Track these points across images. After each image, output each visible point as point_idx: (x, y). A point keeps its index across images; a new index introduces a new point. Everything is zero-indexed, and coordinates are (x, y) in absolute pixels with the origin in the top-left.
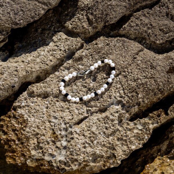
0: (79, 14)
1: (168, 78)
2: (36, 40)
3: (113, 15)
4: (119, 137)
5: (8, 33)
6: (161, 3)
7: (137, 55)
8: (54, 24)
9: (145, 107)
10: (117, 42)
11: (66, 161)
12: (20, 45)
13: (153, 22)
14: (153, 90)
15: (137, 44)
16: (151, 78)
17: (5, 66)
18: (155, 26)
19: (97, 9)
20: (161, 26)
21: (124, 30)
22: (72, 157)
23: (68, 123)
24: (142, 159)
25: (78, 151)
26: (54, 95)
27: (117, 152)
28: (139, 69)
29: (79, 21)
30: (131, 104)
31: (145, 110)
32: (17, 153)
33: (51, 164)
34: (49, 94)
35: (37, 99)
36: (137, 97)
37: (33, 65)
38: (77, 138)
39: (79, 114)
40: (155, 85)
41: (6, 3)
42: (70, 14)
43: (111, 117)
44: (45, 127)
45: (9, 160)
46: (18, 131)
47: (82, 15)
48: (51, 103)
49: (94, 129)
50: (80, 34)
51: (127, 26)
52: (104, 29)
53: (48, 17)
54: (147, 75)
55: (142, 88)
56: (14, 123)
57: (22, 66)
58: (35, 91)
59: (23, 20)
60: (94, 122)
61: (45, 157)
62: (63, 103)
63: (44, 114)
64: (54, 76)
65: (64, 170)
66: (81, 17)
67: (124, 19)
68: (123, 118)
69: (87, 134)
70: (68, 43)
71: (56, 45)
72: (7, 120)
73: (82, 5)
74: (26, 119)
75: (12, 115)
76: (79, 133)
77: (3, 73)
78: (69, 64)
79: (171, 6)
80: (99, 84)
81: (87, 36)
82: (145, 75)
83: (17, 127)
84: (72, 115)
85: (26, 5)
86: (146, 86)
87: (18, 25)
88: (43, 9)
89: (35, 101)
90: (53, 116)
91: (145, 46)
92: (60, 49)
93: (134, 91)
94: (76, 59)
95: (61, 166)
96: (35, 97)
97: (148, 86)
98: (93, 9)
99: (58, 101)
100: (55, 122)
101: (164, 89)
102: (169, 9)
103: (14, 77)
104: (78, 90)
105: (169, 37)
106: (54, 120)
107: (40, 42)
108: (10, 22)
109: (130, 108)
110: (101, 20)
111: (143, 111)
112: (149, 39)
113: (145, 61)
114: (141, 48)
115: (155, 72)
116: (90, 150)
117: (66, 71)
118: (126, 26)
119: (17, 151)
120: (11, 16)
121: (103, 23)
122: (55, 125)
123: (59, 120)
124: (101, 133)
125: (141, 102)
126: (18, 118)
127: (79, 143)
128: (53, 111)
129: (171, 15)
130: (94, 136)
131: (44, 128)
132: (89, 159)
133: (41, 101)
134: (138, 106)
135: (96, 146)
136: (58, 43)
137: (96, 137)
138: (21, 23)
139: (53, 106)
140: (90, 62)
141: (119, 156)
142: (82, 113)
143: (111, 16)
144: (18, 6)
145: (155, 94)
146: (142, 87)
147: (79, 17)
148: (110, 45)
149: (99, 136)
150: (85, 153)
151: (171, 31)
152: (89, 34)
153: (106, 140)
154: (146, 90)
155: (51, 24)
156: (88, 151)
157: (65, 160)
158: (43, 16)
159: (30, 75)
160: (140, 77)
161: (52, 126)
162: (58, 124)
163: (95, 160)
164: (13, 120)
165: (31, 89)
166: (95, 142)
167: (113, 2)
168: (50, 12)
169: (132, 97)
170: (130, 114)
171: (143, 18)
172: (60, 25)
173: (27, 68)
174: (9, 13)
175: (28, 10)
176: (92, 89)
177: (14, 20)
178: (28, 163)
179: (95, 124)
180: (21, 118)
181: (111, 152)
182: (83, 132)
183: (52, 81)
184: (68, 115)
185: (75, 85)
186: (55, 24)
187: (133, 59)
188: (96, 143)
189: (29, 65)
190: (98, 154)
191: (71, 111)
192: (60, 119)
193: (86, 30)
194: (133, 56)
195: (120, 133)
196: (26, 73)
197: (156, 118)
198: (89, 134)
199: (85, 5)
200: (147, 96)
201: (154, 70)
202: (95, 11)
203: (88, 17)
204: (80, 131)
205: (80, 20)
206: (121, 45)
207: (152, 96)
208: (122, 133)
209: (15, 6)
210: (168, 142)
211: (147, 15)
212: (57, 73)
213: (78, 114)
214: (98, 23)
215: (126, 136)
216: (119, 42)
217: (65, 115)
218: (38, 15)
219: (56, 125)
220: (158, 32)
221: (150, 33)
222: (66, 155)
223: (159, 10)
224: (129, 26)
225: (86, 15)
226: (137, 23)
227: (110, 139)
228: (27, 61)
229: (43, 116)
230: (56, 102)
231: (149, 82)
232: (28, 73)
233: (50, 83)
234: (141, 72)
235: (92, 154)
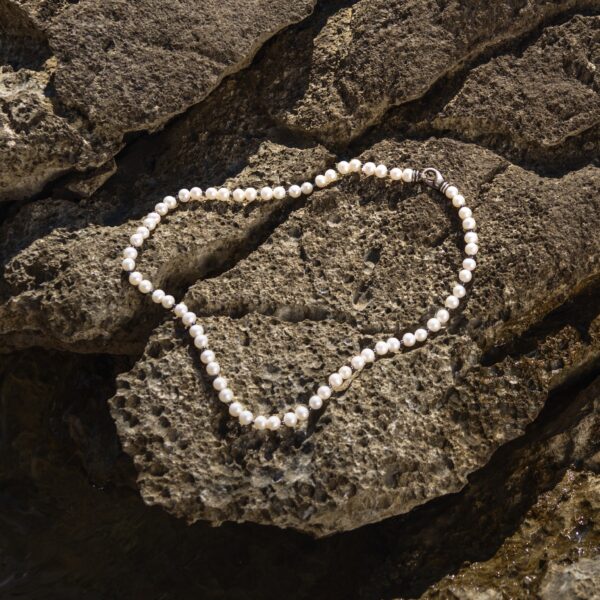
0: (316, 84)
1: (583, 237)
2: (197, 164)
3: (413, 75)
4: (458, 409)
5: (117, 145)
6: (547, 33)
7: (490, 182)
8: (243, 116)
9: (522, 322)
10: (431, 150)
11: (313, 485)
12: (152, 181)
13: (528, 88)
14: (542, 272)
15: (486, 153)
16: (535, 240)
17: (119, 236)
18: (535, 99)
19: (367, 61)
20: (551, 97)
21: (447, 116)
22: (331, 470)
23: (311, 380)
24: (522, 472)
25: (346, 453)
26: (262, 306)
27: (454, 451)
28: (500, 219)
29: (315, 102)
30: (485, 315)
31: (524, 333)
32: (170, 472)
33: (271, 495)
34: (247, 305)
35: (217, 320)
36: (501, 294)
37: (196, 229)
38: (341, 419)
39: (340, 352)
40: (549, 259)
41: (107, 60)
42: (290, 84)
43: (431, 356)
44: (246, 396)
45: (149, 496)
46: (169, 412)
47: (325, 84)
48: (258, 329)
49: (386, 390)
50: (323, 137)
51: (456, 103)
52: (389, 117)
53: (224, 98)
54: (525, 233)
55: (513, 269)
56: (156, 389)
57: (167, 234)
58: (208, 300)
59: (161, 105)
60: (385, 372)
61: (253, 478)
62: (290, 328)
63: (239, 361)
64: (258, 254)
65: (311, 508)
66: (321, 89)
67: (445, 88)
68: (464, 356)
69: (366, 404)
70: (291, 162)
71: (257, 174)
72: (134, 384)
73: (320, 56)
74: (189, 376)
75: (150, 369)
76: (346, 403)
77: (115, 254)
78: (299, 219)
79: (575, 41)
80: (389, 269)
81: (343, 139)
82: (519, 233)
83: (166, 400)
84: (321, 358)
85: (166, 61)
86: (522, 263)
87: (147, 121)
88: (216, 71)
89: (211, 325)
90: (266, 365)
91: (509, 156)
92: (268, 181)
93: (489, 280)
94: (318, 202)
95: (302, 500)
96: (209, 316)
97: (530, 262)
98: (355, 64)
99: (275, 323)
100: (273, 380)
101: (573, 269)
102: (569, 48)
103: (147, 265)
104: (331, 289)
105: (577, 125)
106: (268, 376)
107: (207, 168)
108: (125, 111)
109: (483, 329)
110: (382, 93)
111: (517, 335)
112: (521, 135)
113: (515, 195)
114: (498, 163)
115: (545, 222)
116: (378, 450)
117: (292, 239)
118: (451, 104)
119: (172, 468)
120: (126, 94)
121: (386, 99)
122: (273, 387)
123: (283, 373)
124: (408, 401)
125: (512, 308)
126: (167, 376)
127: (348, 431)
128: (264, 352)
129: (577, 64)
130: (388, 408)
131: (241, 398)
132: (379, 475)
133: (227, 326)
134: (505, 321)
135: (396, 438)
136: (260, 166)
137: (394, 412)
138: (154, 113)
139: (263, 336)
140: (359, 211)
141: (462, 462)
142: (349, 350)
143: (410, 79)
144: (143, 67)
145: (550, 285)
146: (512, 266)
147: (315, 90)
148: (412, 159)
149: (402, 410)
150: (366, 458)
151: (580, 109)
152: (349, 134)
153: (420, 420)
154: (523, 273)
155: (235, 118)
156: (375, 452)
157: (311, 480)
158: (211, 98)
159: (190, 256)
160: (503, 240)
161: (265, 394)
162: (283, 385)
163: (394, 476)
164: (152, 383)
165: (196, 293)
166: (393, 426)
167: (413, 40)
168: (229, 86)
169: (487, 296)
170: (482, 346)
171: (499, 79)
172: (263, 117)
173: (179, 237)
174: (119, 87)
175: (173, 77)
176: (370, 283)
177: (136, 106)
178: (204, 499)
179: (387, 377)
180: (174, 374)
181: (437, 453)
182: (354, 401)
183: (254, 268)
184: (309, 358)
185: (320, 277)
186: (248, 116)
187: (481, 193)
188: (394, 429)
189: (185, 231)
190: (401, 458)
191: (317, 348)
192: (287, 370)
193: (338, 124)
194: (480, 185)
195: (459, 399)
196: (179, 251)
197: (558, 353)
198: (373, 404)
199: (330, 56)
200: (529, 291)
201: (541, 217)
202: (362, 68)
203: (343, 86)
204: (348, 399)
205: (318, 100)
206: (441, 157)
207: (540, 291)
208: (465, 399)
209: (133, 66)
210: (592, 419)
211: (508, 70)
212: (266, 247)
213: (335, 353)
214: (371, 101)
215: (478, 406)
216: (436, 150)
217: (300, 359)
218: (203, 89)
219: (275, 389)
220: (543, 115)
221: (520, 119)
222: (312, 469)
223: (543, 55)
224: (461, 105)
225: (336, 83)
226: (481, 93)
227: (433, 416)
228: (179, 220)
229: (238, 366)
230: (271, 326)
231: (532, 250)
232: (183, 251)
233: (248, 275)
234: (507, 227)
235: (387, 461)
